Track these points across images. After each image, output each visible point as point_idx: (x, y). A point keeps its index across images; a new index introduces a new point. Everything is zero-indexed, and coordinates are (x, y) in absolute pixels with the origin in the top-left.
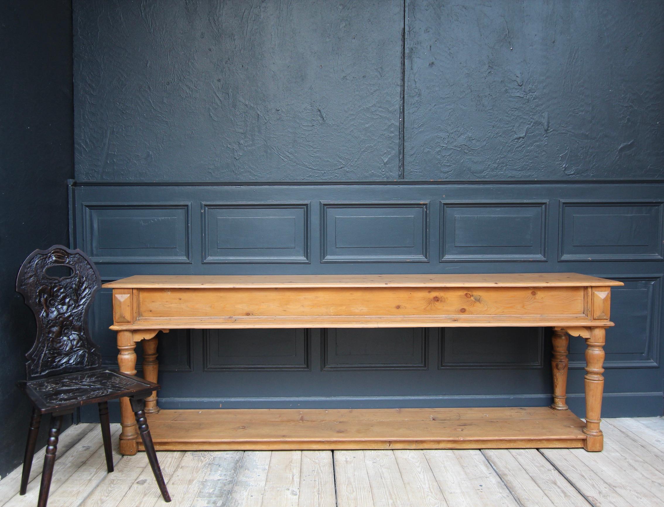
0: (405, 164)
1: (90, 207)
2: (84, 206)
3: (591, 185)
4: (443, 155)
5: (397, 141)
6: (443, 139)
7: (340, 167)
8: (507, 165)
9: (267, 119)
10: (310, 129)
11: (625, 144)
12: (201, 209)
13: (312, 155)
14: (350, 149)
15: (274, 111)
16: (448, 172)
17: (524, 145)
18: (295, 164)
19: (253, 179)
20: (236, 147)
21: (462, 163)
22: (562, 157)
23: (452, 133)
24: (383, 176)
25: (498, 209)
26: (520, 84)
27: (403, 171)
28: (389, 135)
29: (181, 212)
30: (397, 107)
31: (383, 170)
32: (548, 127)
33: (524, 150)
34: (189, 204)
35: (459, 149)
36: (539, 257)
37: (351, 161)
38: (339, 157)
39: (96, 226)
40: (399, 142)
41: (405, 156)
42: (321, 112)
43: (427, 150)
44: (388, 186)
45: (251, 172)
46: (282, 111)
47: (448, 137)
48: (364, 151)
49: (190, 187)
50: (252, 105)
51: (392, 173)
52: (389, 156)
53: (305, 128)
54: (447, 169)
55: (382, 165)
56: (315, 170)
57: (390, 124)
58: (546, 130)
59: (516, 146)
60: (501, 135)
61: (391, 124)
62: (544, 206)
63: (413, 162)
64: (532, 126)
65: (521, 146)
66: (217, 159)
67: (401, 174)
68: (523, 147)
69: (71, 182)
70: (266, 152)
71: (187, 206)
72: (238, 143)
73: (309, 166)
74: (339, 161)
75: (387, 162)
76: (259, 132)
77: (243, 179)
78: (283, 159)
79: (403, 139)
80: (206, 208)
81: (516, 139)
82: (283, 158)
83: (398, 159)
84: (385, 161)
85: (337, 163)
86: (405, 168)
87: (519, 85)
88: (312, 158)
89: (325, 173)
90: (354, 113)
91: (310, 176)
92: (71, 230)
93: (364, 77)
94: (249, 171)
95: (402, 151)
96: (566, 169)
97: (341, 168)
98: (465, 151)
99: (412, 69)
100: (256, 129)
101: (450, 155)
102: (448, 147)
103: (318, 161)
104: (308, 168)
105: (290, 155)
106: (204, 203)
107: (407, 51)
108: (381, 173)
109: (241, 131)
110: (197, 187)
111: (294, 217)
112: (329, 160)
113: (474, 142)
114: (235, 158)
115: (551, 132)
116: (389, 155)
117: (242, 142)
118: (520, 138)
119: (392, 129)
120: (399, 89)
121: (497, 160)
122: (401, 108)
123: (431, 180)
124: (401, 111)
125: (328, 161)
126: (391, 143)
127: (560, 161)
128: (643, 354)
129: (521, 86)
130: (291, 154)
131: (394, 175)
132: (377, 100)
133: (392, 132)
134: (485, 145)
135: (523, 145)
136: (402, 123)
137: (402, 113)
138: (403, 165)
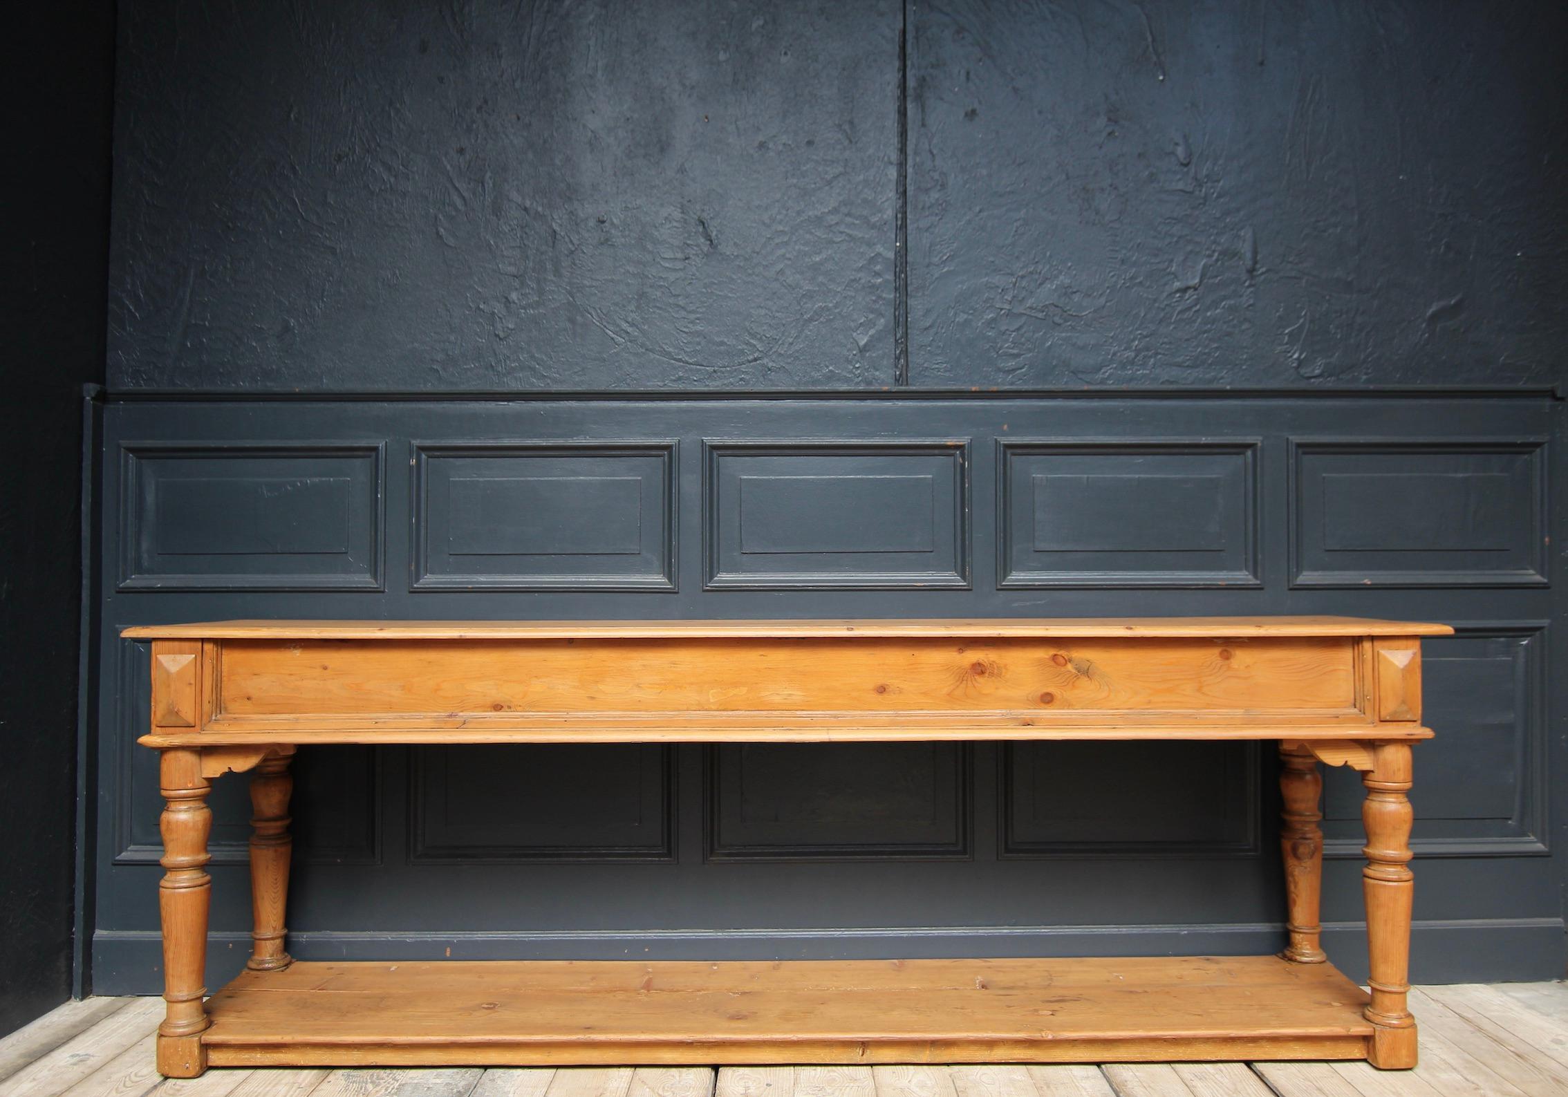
0: (909, 350)
1: (139, 452)
2: (122, 449)
3: (1364, 403)
4: (1003, 328)
5: (891, 296)
6: (1002, 290)
7: (751, 358)
8: (1157, 354)
9: (576, 242)
10: (679, 265)
11: (1442, 303)
12: (411, 457)
13: (685, 330)
14: (777, 314)
15: (592, 223)
16: (1014, 370)
17: (1198, 307)
18: (644, 350)
19: (539, 386)
20: (499, 308)
21: (1050, 347)
22: (1290, 334)
23: (1023, 277)
24: (856, 380)
25: (1139, 460)
26: (1185, 162)
27: (904, 368)
28: (869, 281)
29: (360, 466)
30: (889, 214)
31: (857, 366)
32: (1255, 262)
33: (1198, 318)
34: (381, 445)
35: (1040, 315)
36: (1243, 576)
37: (780, 342)
38: (750, 334)
39: (150, 498)
40: (895, 297)
41: (909, 331)
42: (706, 225)
43: (962, 318)
44: (869, 403)
45: (533, 369)
46: (612, 223)
47: (1015, 285)
48: (811, 320)
49: (386, 404)
50: (540, 209)
51: (877, 373)
52: (872, 332)
53: (667, 265)
54: (1012, 363)
55: (854, 352)
56: (692, 364)
57: (872, 255)
58: (1251, 271)
59: (1179, 308)
60: (1141, 282)
61: (876, 255)
62: (1249, 453)
63: (930, 346)
64: (1217, 260)
65: (1189, 308)
66: (452, 338)
67: (901, 375)
68: (1195, 311)
69: (90, 390)
70: (572, 321)
71: (376, 449)
72: (504, 300)
73: (678, 354)
74: (748, 344)
75: (865, 345)
76: (557, 272)
77: (514, 386)
78: (612, 339)
79: (902, 289)
80: (424, 456)
81: (1177, 291)
82: (613, 336)
83: (892, 340)
84: (862, 343)
85: (746, 347)
86: (909, 359)
87: (1182, 164)
88: (684, 335)
89: (715, 371)
90: (786, 229)
91: (680, 378)
92: (86, 507)
93: (810, 143)
94: (530, 367)
95: (901, 320)
96: (1300, 363)
97: (755, 360)
98: (1057, 319)
99: (923, 125)
100: (549, 266)
101: (1018, 329)
102: (1015, 311)
103: (699, 344)
104: (675, 359)
105: (630, 330)
106: (416, 442)
107: (911, 83)
108: (851, 372)
109: (512, 269)
110: (401, 405)
111: (639, 478)
112: (726, 340)
113: (1076, 298)
114: (497, 336)
115: (1262, 274)
116: (870, 328)
117: (514, 296)
118: (1188, 288)
119: (878, 267)
120: (893, 173)
121: (1133, 340)
122: (899, 216)
123: (974, 389)
124: (899, 223)
125: (722, 343)
126: (875, 301)
127: (1287, 344)
128: (1510, 822)
129: (1186, 165)
130: (632, 325)
131: (884, 379)
132: (841, 198)
133: (878, 274)
134: (1103, 307)
135: (1196, 305)
136: (903, 253)
137: (902, 228)
138: (905, 352)
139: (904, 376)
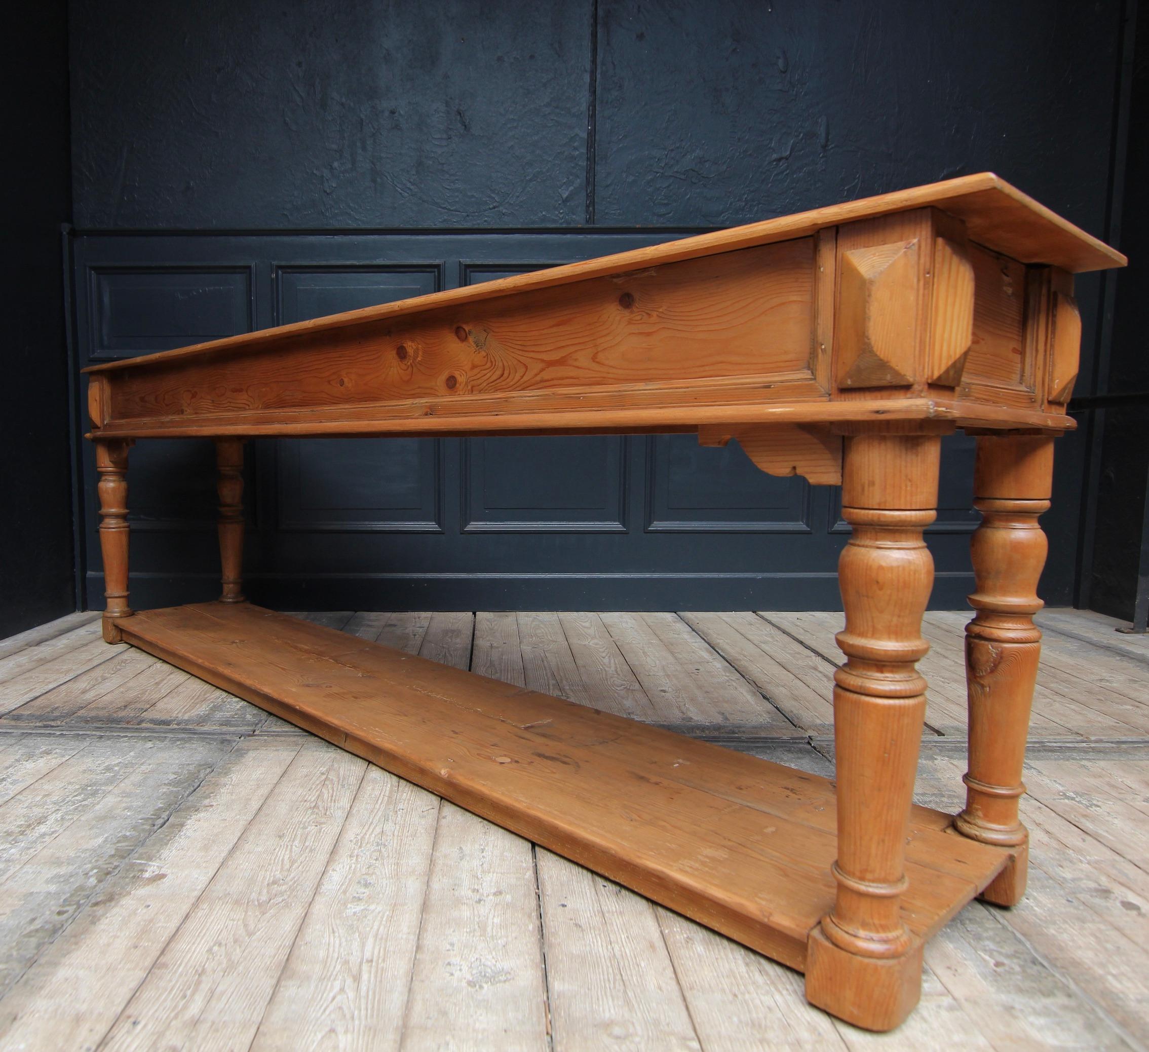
0: (596, 200)
1: (99, 270)
2: (87, 268)
4: (658, 186)
5: (584, 163)
6: (658, 160)
7: (491, 206)
8: (759, 203)
9: (376, 127)
10: (444, 143)
11: (951, 170)
12: (272, 272)
13: (448, 187)
14: (509, 177)
15: (387, 114)
16: (664, 215)
17: (788, 172)
18: (421, 202)
19: (353, 225)
20: (326, 173)
21: (689, 198)
22: (848, 190)
23: (672, 150)
24: (560, 221)
26: (783, 70)
27: (592, 214)
28: (570, 154)
29: (239, 278)
30: (584, 107)
31: (561, 211)
32: (827, 140)
33: (787, 179)
34: (253, 265)
35: (683, 177)
37: (511, 195)
38: (491, 190)
39: (106, 300)
40: (587, 164)
41: (596, 188)
42: (462, 115)
43: (631, 178)
44: (569, 236)
45: (350, 214)
46: (400, 115)
47: (666, 156)
48: (531, 180)
49: (254, 238)
50: (352, 104)
51: (574, 217)
52: (571, 188)
53: (436, 143)
54: (663, 210)
55: (560, 202)
56: (452, 210)
57: (573, 135)
58: (824, 147)
59: (775, 172)
60: (750, 155)
61: (575, 135)
63: (609, 198)
64: (802, 139)
65: (782, 172)
66: (296, 193)
67: (590, 218)
68: (787, 174)
69: (65, 228)
70: (374, 181)
71: (249, 267)
72: (329, 167)
73: (444, 204)
74: (490, 197)
75: (567, 197)
76: (364, 148)
77: (336, 224)
78: (401, 193)
79: (592, 159)
80: (280, 272)
81: (774, 161)
82: (401, 191)
83: (585, 194)
84: (565, 196)
85: (488, 199)
86: (596, 207)
87: (781, 72)
88: (448, 191)
89: (468, 216)
90: (515, 117)
91: (445, 220)
92: (67, 305)
93: (532, 57)
94: (347, 213)
95: (591, 181)
97: (494, 208)
98: (694, 180)
99: (608, 44)
100: (359, 144)
101: (668, 187)
102: (666, 174)
103: (457, 196)
104: (441, 208)
105: (412, 187)
106: (275, 263)
107: (600, 13)
108: (557, 216)
109: (334, 147)
110: (265, 238)
111: (419, 287)
112: (475, 194)
113: (707, 165)
114: (325, 192)
115: (832, 148)
116: (570, 186)
117: (336, 164)
118: (782, 158)
119: (576, 144)
120: (587, 78)
121: (744, 194)
122: (591, 108)
123: (638, 226)
124: (591, 113)
125: (473, 196)
126: (573, 168)
127: (846, 197)
129: (784, 72)
130: (413, 184)
131: (579, 219)
132: (552, 96)
133: (576, 149)
134: (725, 171)
135: (786, 170)
136: (592, 134)
137: (592, 117)
138: (593, 203)
139: (592, 219)
